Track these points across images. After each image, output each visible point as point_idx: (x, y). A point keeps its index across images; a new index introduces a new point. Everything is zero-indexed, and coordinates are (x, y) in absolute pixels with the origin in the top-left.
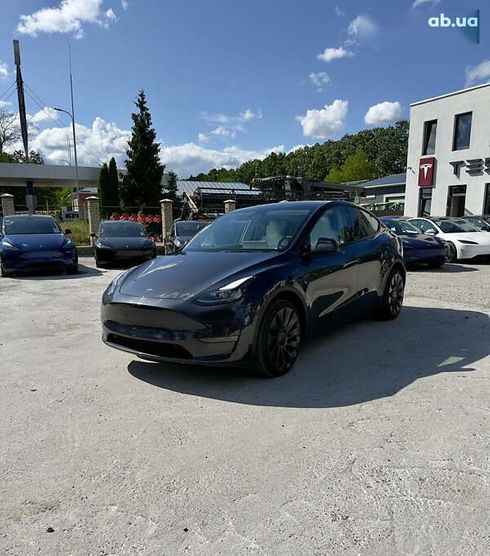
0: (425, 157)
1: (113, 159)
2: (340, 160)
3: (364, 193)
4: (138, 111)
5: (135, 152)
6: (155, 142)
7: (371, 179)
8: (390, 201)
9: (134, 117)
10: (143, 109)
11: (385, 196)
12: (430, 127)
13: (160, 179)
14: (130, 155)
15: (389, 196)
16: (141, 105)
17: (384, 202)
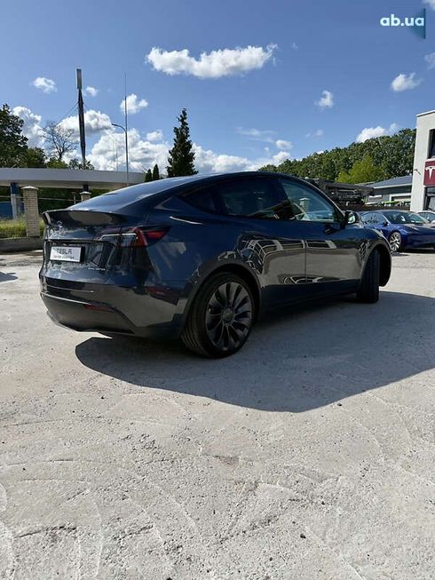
0: (429, 160)
1: (156, 166)
2: (348, 166)
3: (373, 192)
4: (179, 125)
5: (175, 159)
6: (191, 151)
7: (376, 180)
8: (396, 200)
9: (176, 130)
10: (184, 124)
11: (391, 196)
14: (170, 162)
15: (394, 195)
16: (182, 121)
17: (390, 201)
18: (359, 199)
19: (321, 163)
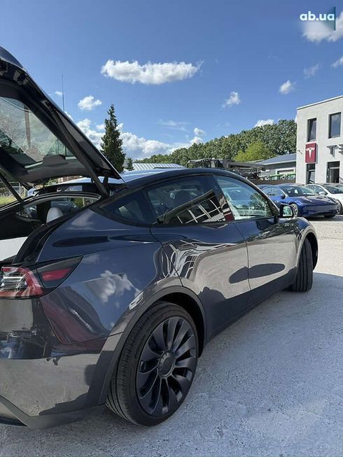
0: (309, 143)
4: (109, 117)
5: (107, 144)
6: (120, 138)
7: (265, 159)
8: (280, 174)
9: (107, 122)
10: (112, 116)
11: (277, 170)
12: (312, 123)
13: (122, 162)
14: (102, 147)
15: (279, 170)
16: (111, 114)
17: (276, 174)
18: (256, 174)
19: (221, 146)
